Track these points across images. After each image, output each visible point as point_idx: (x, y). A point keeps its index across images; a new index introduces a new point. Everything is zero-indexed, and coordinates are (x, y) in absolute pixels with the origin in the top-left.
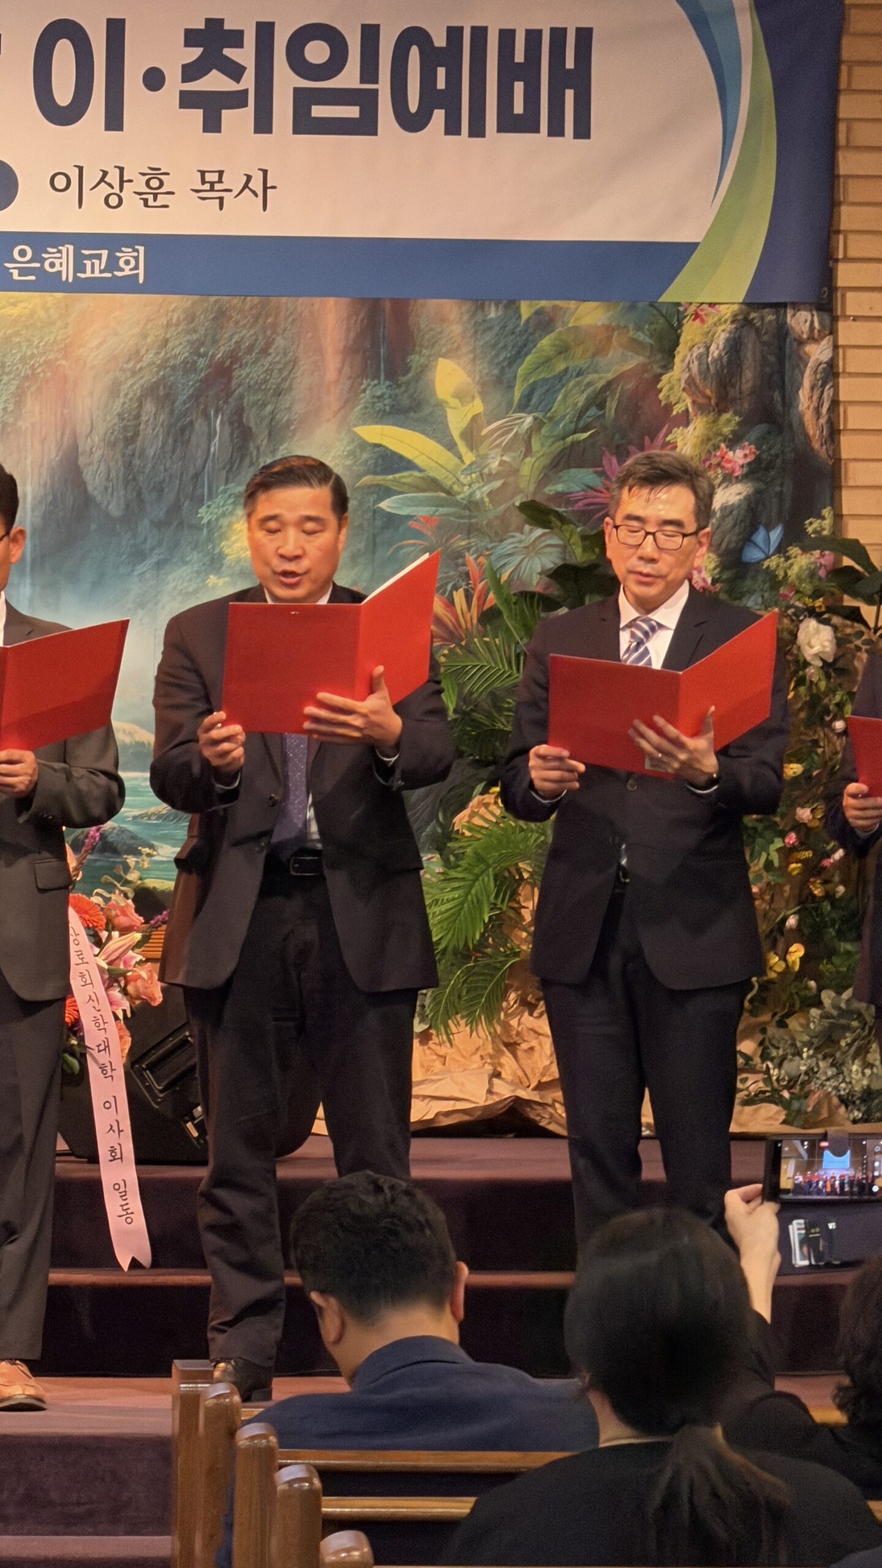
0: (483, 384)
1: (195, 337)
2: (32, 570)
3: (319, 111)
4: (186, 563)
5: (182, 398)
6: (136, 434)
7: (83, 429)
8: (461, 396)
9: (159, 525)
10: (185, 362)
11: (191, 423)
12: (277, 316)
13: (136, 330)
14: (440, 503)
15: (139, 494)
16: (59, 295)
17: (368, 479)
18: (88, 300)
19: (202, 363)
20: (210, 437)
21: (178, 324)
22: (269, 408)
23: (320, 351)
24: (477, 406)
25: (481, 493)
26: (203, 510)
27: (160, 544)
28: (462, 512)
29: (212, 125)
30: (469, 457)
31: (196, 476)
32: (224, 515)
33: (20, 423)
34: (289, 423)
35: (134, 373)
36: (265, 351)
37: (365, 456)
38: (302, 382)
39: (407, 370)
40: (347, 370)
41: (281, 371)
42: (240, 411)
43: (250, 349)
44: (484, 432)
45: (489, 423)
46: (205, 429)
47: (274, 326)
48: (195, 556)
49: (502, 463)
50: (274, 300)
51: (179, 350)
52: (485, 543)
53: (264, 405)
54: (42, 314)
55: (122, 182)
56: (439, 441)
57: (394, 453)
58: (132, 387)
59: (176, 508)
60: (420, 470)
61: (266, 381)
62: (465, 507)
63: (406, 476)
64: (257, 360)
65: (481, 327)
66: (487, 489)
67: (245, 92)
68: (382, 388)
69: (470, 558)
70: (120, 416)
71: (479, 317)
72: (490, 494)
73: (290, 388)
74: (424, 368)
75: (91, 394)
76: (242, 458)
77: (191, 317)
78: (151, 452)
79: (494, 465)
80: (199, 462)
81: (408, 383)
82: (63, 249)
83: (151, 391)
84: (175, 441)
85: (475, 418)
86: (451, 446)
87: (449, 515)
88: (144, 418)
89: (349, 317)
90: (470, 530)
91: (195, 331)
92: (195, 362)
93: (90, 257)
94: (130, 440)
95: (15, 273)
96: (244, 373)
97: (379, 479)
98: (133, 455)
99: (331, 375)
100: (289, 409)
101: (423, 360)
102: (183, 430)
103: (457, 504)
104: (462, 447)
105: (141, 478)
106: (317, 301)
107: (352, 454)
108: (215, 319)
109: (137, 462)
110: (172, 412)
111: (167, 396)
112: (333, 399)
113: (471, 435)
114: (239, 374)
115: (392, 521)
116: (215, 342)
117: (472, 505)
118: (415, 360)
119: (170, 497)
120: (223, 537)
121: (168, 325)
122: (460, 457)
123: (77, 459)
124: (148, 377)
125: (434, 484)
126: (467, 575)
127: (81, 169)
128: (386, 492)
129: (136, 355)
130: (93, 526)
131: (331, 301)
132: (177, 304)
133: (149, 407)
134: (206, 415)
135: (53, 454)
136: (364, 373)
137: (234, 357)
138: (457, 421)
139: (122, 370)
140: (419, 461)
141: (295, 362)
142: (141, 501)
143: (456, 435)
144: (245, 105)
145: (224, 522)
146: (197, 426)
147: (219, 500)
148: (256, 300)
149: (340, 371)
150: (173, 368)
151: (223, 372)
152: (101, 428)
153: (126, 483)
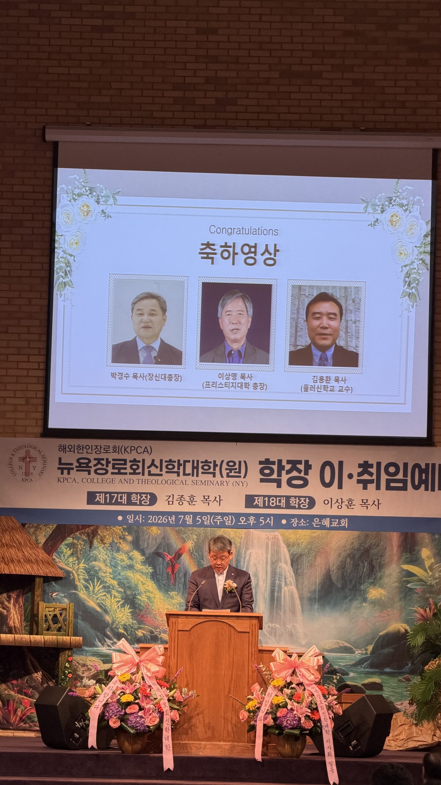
0: (434, 554)
1: (360, 542)
2: (318, 601)
3: (392, 485)
4: (357, 600)
5: (356, 558)
6: (345, 566)
7: (331, 565)
8: (429, 558)
9: (350, 590)
10: (358, 548)
11: (359, 564)
12: (381, 537)
13: (345, 540)
14: (423, 585)
15: (346, 582)
16: (326, 531)
17: (404, 579)
18: (333, 532)
19: (362, 548)
20: (364, 568)
21: (356, 538)
22: (379, 560)
23: (392, 546)
24: (433, 560)
25: (434, 582)
26: (362, 586)
27: (351, 595)
28: (428, 588)
29: (365, 488)
30: (430, 574)
31: (360, 577)
32: (367, 587)
33: (315, 563)
34: (384, 564)
35: (345, 551)
36: (378, 546)
37: (403, 573)
38: (388, 553)
39: (414, 551)
40: (399, 551)
41: (382, 551)
42: (372, 560)
43: (374, 545)
44: (434, 567)
45: (436, 565)
46: (362, 565)
47: (380, 539)
48: (359, 598)
49: (439, 575)
50: (381, 533)
51: (356, 545)
52: (434, 596)
53: (378, 559)
54: (321, 535)
55: (342, 502)
56: (423, 569)
57: (411, 572)
58: (344, 554)
59: (355, 586)
60: (418, 577)
61: (378, 553)
62: (429, 586)
63: (414, 578)
64: (376, 548)
65: (433, 540)
66: (435, 582)
67: (374, 479)
68: (408, 555)
69: (431, 600)
70: (341, 562)
71: (433, 537)
72: (436, 583)
73: (384, 555)
74: (419, 551)
75: (334, 556)
76: (372, 573)
77: (359, 537)
78: (349, 571)
79: (437, 576)
80: (361, 573)
81: (415, 554)
82: (327, 519)
83: (349, 555)
84: (355, 569)
85: (432, 563)
86: (426, 571)
87: (425, 588)
88: (347, 562)
89: (400, 537)
90: (431, 592)
91: (360, 540)
92: (360, 548)
93: (334, 521)
94: (343, 568)
95: (315, 525)
96: (373, 551)
97: (407, 579)
98: (344, 572)
99: (395, 552)
100: (384, 561)
101: (419, 548)
102: (357, 565)
103: (427, 585)
104: (429, 571)
105: (346, 578)
106: (391, 533)
107: (400, 572)
108: (365, 537)
109: (345, 574)
110: (354, 561)
111: (353, 557)
112: (395, 558)
113: (431, 568)
114: (372, 551)
115: (411, 590)
116: (365, 543)
117: (431, 586)
118: (416, 548)
119: (353, 583)
120: (367, 593)
121: (353, 539)
122: (428, 573)
123: (330, 573)
124: (348, 552)
125: (421, 580)
126: (430, 604)
127: (331, 499)
128: (409, 582)
129: (345, 546)
130: (334, 590)
131: (395, 533)
132: (356, 533)
133: (348, 560)
134: (363, 562)
135: (324, 571)
136: (403, 552)
137: (370, 547)
138: (427, 564)
139: (342, 550)
140: (417, 574)
141: (386, 548)
142: (346, 584)
143: (427, 567)
144: (374, 483)
145: (367, 589)
146: (361, 564)
147: (366, 584)
148: (376, 532)
149: (397, 551)
150: (355, 550)
151: (367, 551)
152: (336, 565)
153: (342, 579)
